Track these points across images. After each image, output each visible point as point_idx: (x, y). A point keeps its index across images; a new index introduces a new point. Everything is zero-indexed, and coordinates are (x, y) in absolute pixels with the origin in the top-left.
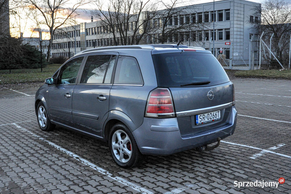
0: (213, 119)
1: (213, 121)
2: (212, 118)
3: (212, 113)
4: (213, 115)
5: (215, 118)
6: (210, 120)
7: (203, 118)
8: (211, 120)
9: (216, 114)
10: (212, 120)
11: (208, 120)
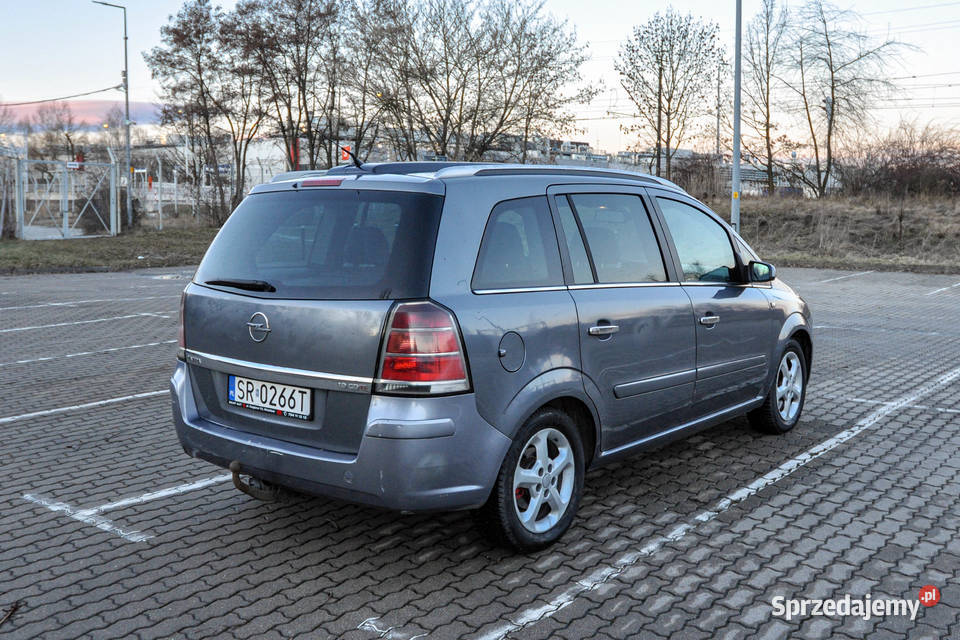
0: (278, 408)
1: (279, 414)
2: (276, 401)
3: (280, 388)
4: (282, 396)
5: (286, 409)
6: (267, 405)
7: (248, 391)
8: (273, 407)
9: (291, 397)
10: (276, 410)
11: (263, 405)
